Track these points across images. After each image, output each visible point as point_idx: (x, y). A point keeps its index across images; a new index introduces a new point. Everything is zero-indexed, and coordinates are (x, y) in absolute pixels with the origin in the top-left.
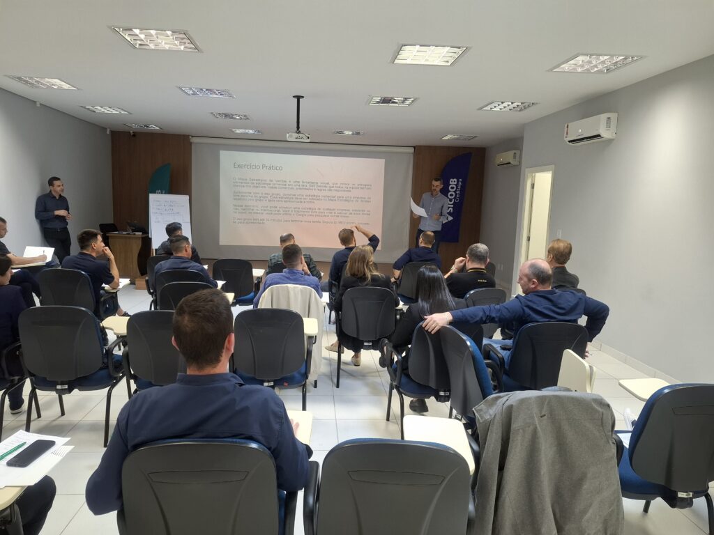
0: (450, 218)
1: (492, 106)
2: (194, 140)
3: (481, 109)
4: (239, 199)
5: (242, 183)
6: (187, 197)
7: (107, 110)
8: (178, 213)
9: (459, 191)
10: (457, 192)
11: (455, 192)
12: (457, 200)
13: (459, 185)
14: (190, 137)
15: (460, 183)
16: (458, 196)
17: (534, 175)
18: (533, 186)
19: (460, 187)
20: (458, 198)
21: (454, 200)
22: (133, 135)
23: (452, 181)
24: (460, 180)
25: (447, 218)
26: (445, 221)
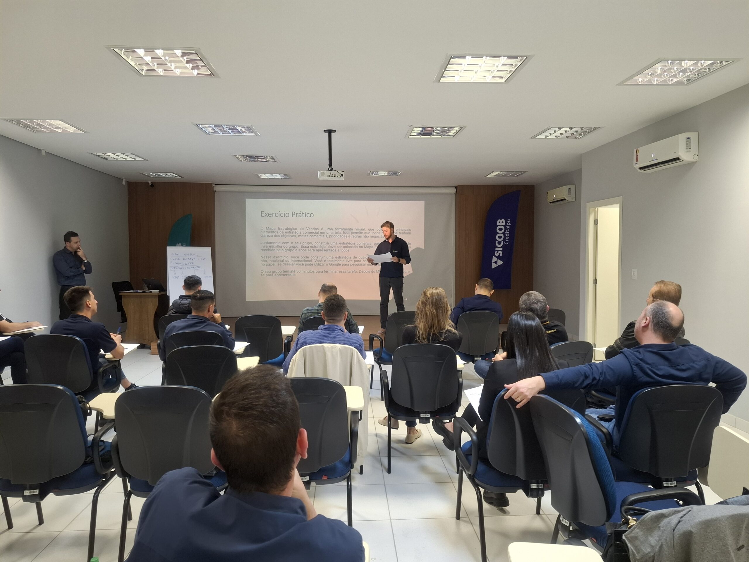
0: (500, 263)
1: (547, 134)
2: (217, 188)
3: (534, 137)
4: (267, 250)
5: (270, 232)
6: (208, 250)
7: (121, 157)
8: (199, 267)
9: (508, 233)
10: (505, 234)
11: (503, 233)
12: (506, 242)
13: (508, 226)
14: (214, 185)
15: (509, 224)
16: (507, 238)
17: (596, 209)
18: (596, 222)
19: (509, 228)
20: (507, 240)
21: (504, 243)
22: (151, 185)
23: (499, 222)
24: (509, 221)
25: (496, 262)
26: (494, 266)
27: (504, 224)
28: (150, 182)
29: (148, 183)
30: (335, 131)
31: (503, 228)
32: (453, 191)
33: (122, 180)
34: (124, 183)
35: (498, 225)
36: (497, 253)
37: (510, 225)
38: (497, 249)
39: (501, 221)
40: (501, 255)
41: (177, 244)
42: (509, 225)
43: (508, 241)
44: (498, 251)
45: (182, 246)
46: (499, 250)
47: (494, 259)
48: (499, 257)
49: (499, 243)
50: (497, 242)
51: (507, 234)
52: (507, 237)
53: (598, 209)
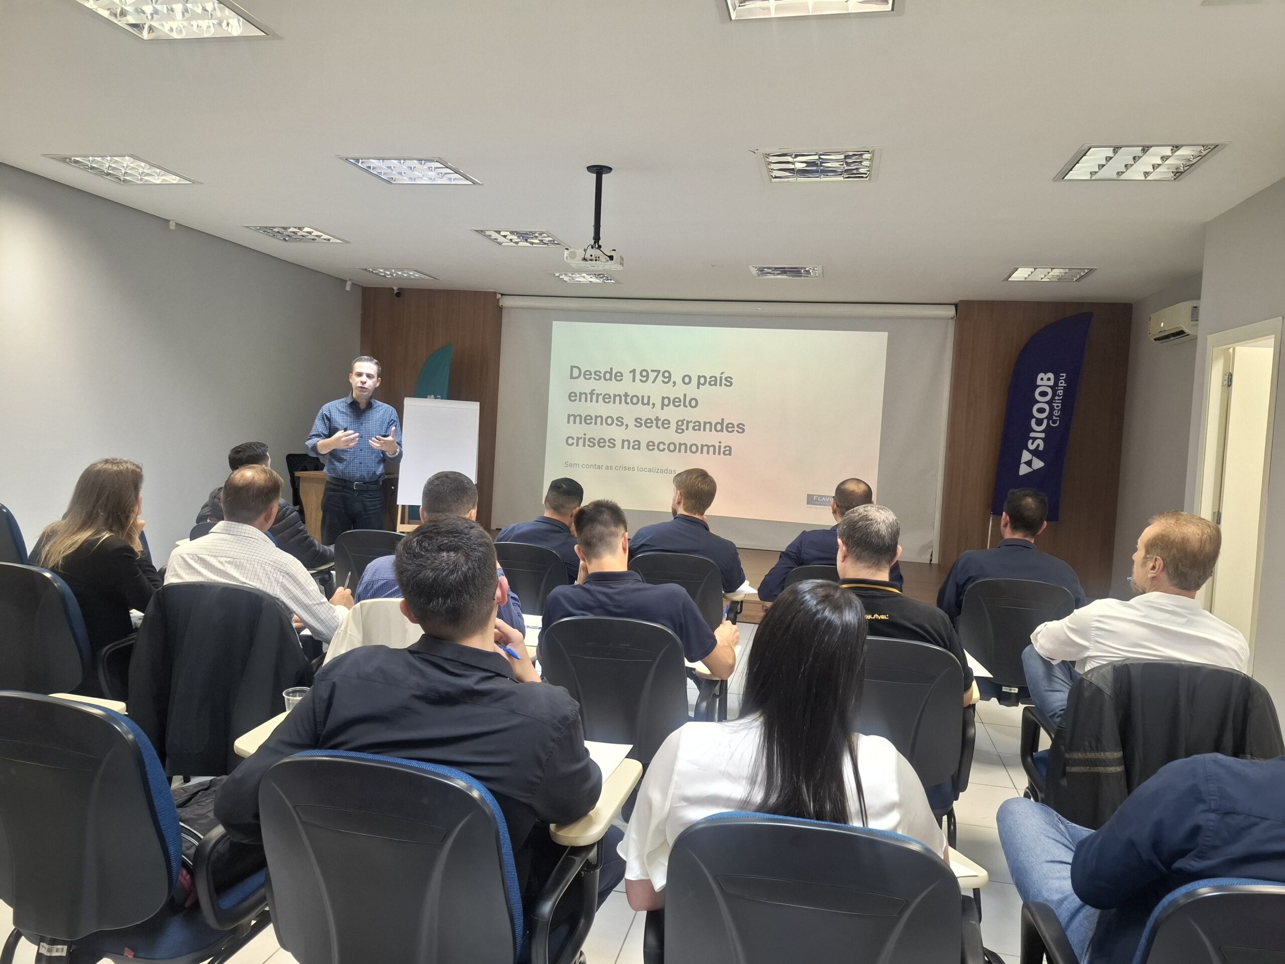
0: (1038, 464)
2: (506, 302)
3: (1062, 178)
9: (1060, 401)
10: (1053, 404)
11: (1049, 403)
12: (1055, 422)
13: (1059, 388)
14: (499, 296)
15: (1062, 383)
16: (1056, 413)
17: (1231, 350)
18: (1229, 380)
19: (1062, 391)
20: (1056, 416)
21: (1048, 423)
22: (397, 293)
23: (1042, 379)
24: (1063, 376)
25: (1029, 463)
26: (1024, 470)
27: (1051, 383)
28: (395, 288)
29: (392, 289)
30: (609, 169)
31: (1049, 391)
32: (951, 312)
33: (346, 281)
34: (348, 288)
35: (1038, 384)
36: (1032, 444)
37: (1065, 385)
38: (1032, 435)
39: (1045, 377)
40: (1041, 448)
41: (429, 396)
42: (1063, 385)
43: (1058, 418)
44: (1034, 439)
45: (436, 398)
46: (1037, 438)
47: (1026, 456)
48: (1035, 453)
49: (1039, 422)
50: (1033, 421)
51: (1056, 405)
52: (1057, 411)
53: (1234, 349)
